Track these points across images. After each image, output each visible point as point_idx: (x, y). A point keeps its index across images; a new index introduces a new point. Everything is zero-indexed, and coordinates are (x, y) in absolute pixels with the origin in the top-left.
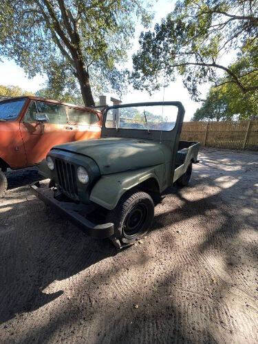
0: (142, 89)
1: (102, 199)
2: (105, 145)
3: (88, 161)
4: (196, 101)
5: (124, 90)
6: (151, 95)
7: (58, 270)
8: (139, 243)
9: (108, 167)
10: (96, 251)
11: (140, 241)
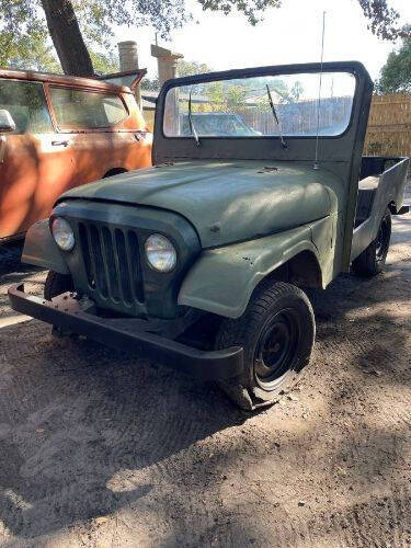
0: (227, 8)
1: (214, 300)
2: (187, 182)
3: (170, 220)
4: (386, 36)
5: (175, 14)
6: (254, 22)
7: (130, 457)
8: (290, 399)
9: (216, 229)
10: (200, 420)
11: (291, 395)
